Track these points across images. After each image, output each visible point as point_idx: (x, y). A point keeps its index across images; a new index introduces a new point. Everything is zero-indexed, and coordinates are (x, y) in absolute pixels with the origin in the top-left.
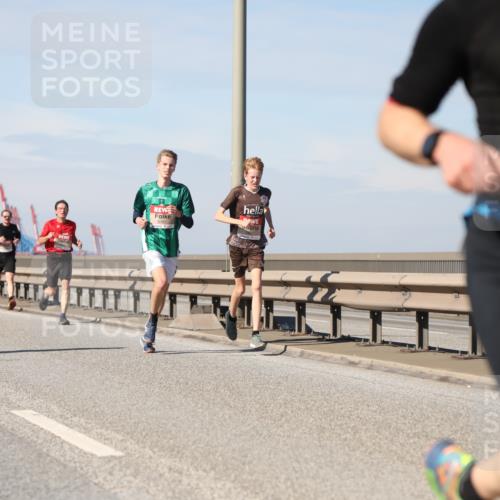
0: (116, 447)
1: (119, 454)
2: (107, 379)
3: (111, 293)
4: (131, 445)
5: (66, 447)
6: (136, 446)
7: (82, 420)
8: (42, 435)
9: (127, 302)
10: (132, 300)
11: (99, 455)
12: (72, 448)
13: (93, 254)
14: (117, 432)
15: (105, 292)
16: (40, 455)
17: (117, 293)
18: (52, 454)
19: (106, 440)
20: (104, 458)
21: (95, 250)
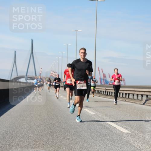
0: (129, 130)
1: (130, 132)
2: (127, 114)
3: (127, 94)
4: (132, 130)
5: (117, 130)
6: (134, 131)
7: (121, 124)
8: (111, 127)
9: (131, 96)
10: (132, 96)
11: (125, 132)
12: (119, 130)
13: (123, 85)
14: (129, 127)
15: (126, 94)
16: (111, 132)
17: (129, 94)
18: (114, 131)
19: (126, 129)
20: (126, 133)
21: (123, 84)
